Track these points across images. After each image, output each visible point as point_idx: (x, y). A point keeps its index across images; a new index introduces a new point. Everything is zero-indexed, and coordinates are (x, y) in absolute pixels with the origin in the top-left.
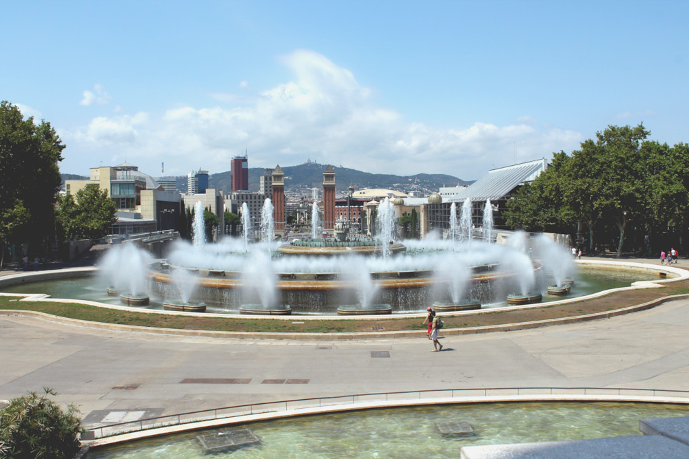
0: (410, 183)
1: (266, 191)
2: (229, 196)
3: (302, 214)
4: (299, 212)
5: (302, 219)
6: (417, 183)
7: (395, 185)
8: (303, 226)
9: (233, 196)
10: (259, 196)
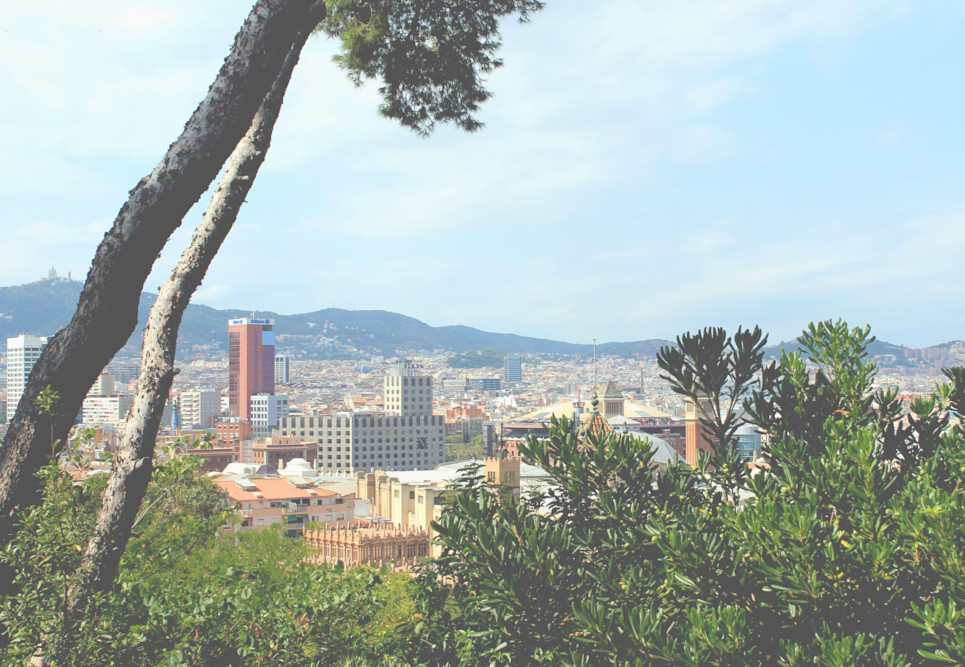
1: (405, 407)
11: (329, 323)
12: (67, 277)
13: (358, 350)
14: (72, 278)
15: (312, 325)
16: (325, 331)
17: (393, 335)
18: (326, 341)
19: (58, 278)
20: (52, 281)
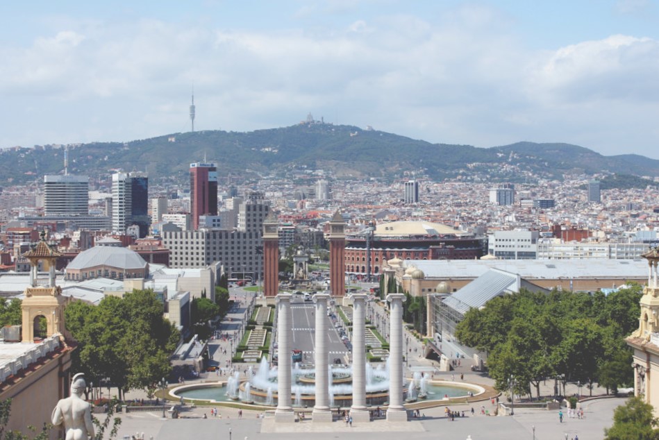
0: (500, 161)
1: (249, 226)
2: (195, 234)
3: (301, 265)
4: (296, 262)
5: (301, 272)
6: (514, 162)
7: (470, 166)
8: (301, 282)
9: (200, 234)
10: (239, 234)
11: (514, 153)
12: (321, 120)
13: (534, 174)
14: (324, 121)
15: (500, 155)
16: (510, 160)
17: (562, 163)
18: (507, 168)
19: (313, 122)
20: (309, 123)
